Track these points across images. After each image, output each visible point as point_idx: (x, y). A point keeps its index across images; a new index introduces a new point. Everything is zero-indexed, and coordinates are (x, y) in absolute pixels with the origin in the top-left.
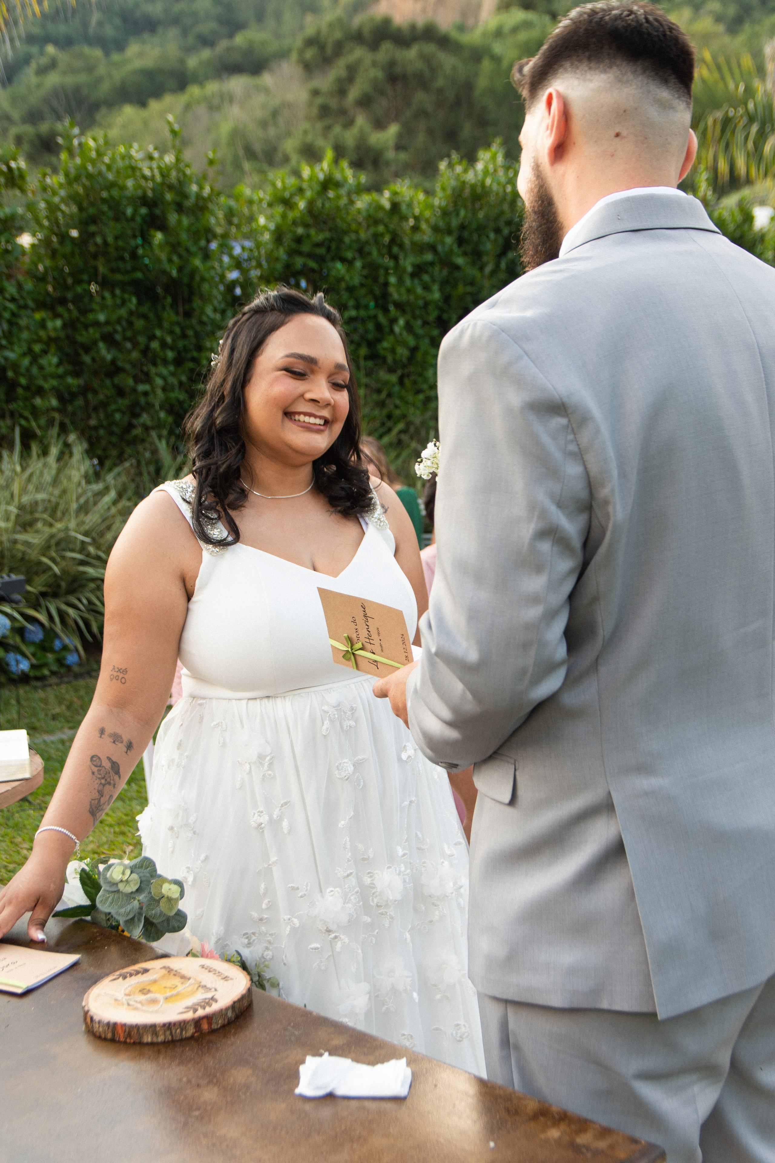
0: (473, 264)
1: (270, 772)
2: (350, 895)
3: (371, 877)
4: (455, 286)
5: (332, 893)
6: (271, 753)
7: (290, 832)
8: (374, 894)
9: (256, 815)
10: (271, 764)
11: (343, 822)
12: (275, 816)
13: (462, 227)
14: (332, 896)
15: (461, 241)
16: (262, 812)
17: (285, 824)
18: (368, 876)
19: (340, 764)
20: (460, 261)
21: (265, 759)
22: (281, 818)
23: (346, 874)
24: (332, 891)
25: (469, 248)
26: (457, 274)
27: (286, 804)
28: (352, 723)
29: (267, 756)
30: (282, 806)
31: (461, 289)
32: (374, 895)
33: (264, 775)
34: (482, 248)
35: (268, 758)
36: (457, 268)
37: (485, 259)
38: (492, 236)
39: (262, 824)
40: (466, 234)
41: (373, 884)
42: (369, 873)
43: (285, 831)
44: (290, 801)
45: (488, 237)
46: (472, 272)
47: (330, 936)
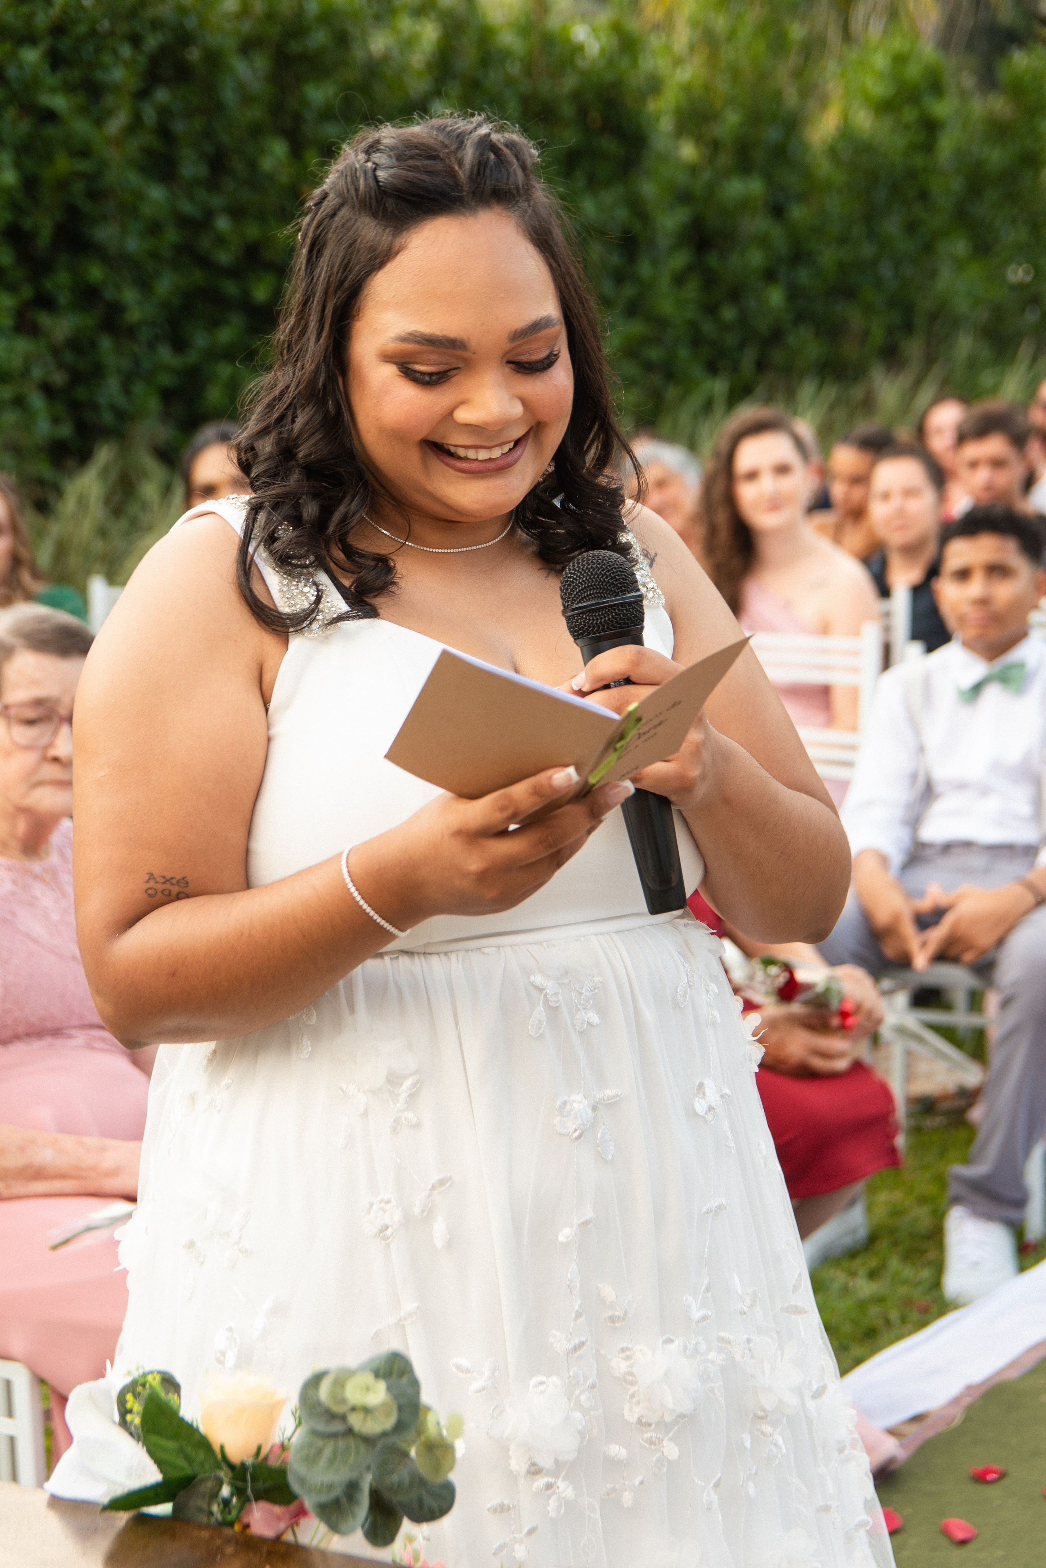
0: (84, 111)
1: (411, 1115)
2: (577, 1392)
3: (628, 1358)
4: (48, 157)
5: (542, 1388)
6: (415, 1072)
7: (450, 1244)
8: (633, 1396)
9: (375, 1207)
10: (413, 1096)
11: (567, 1231)
12: (417, 1210)
13: (59, 29)
14: (542, 1392)
15: (56, 60)
16: (389, 1202)
17: (439, 1227)
18: (622, 1355)
19: (565, 1103)
20: (59, 102)
21: (401, 1085)
22: (428, 1214)
23: (570, 1346)
24: (542, 1383)
25: (75, 75)
26: (50, 131)
27: (442, 1182)
28: (594, 1018)
29: (406, 1077)
30: (434, 1188)
31: (63, 164)
32: (634, 1400)
33: (397, 1121)
34: (99, 75)
35: (408, 1083)
36: (49, 116)
37: (109, 100)
38: (126, 51)
39: (387, 1227)
40: (65, 44)
41: (631, 1374)
42: (623, 1350)
43: (439, 1243)
44: (451, 1178)
45: (115, 52)
46: (81, 127)
47: (535, 1485)
